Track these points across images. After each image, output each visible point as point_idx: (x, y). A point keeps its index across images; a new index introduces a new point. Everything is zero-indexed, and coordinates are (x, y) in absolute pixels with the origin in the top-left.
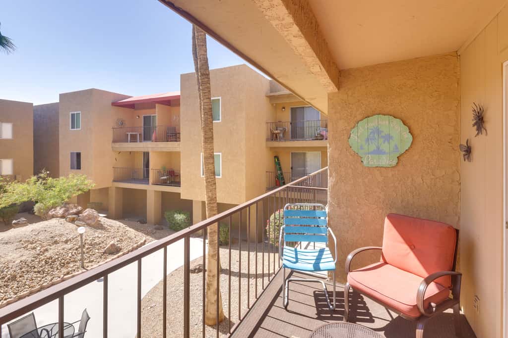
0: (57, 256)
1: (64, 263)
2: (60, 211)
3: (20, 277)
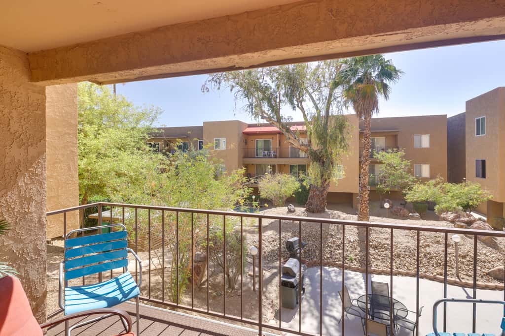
0: (435, 255)
1: (440, 264)
2: (451, 216)
3: (403, 257)
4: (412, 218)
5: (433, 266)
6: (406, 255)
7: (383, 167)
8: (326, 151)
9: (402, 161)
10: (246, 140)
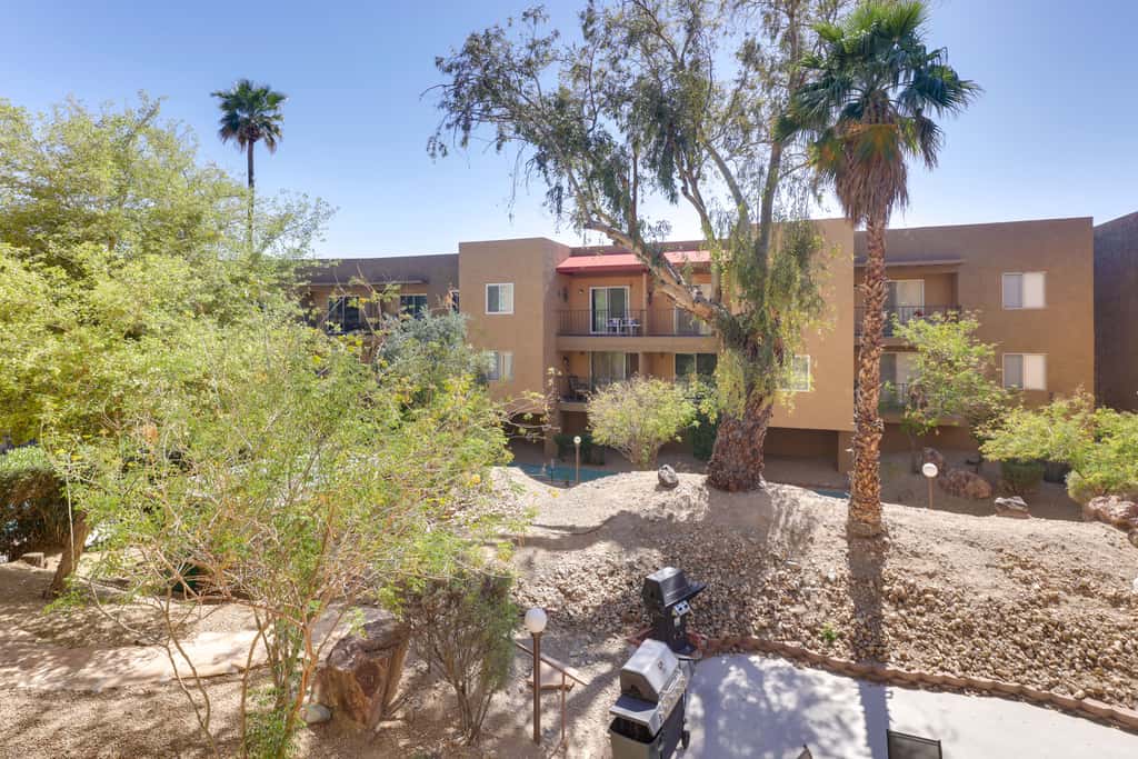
1: (1094, 660)
2: (1118, 507)
3: (982, 635)
4: (1004, 511)
5: (1072, 666)
6: (989, 626)
7: (918, 360)
8: (762, 319)
9: (973, 345)
10: (565, 289)
